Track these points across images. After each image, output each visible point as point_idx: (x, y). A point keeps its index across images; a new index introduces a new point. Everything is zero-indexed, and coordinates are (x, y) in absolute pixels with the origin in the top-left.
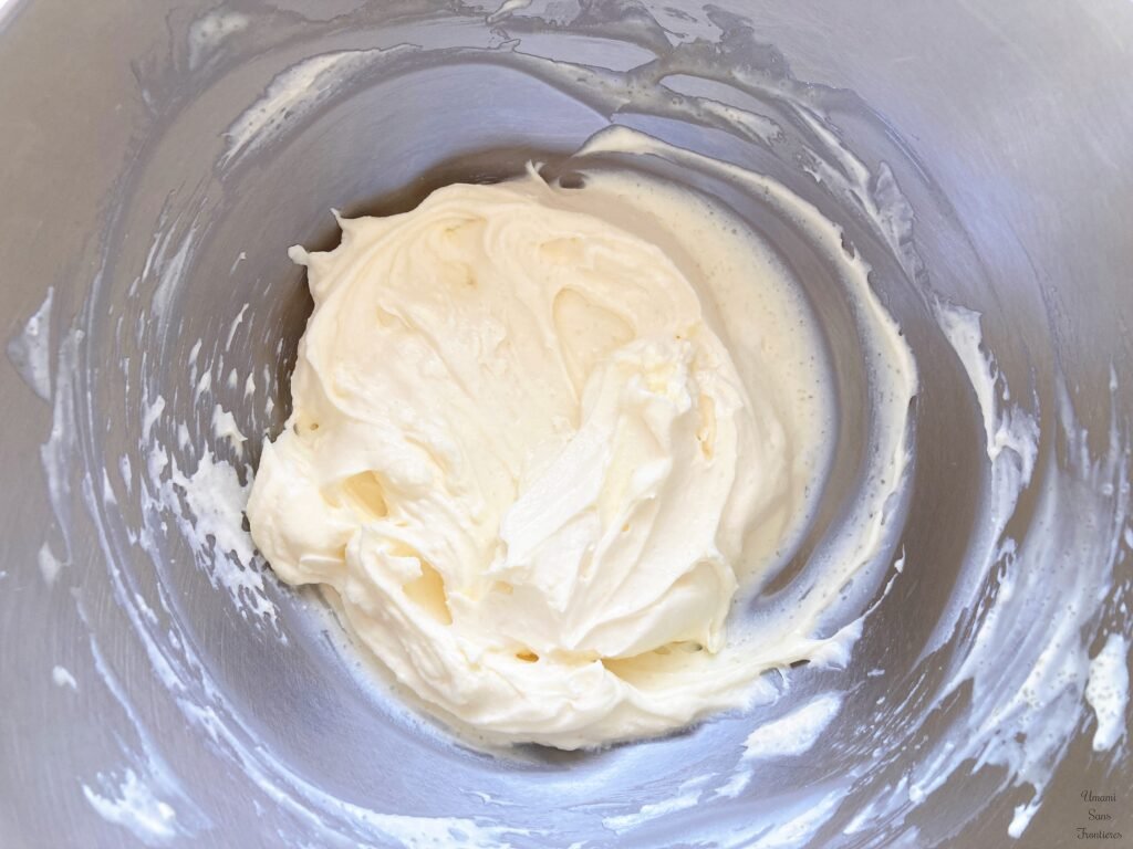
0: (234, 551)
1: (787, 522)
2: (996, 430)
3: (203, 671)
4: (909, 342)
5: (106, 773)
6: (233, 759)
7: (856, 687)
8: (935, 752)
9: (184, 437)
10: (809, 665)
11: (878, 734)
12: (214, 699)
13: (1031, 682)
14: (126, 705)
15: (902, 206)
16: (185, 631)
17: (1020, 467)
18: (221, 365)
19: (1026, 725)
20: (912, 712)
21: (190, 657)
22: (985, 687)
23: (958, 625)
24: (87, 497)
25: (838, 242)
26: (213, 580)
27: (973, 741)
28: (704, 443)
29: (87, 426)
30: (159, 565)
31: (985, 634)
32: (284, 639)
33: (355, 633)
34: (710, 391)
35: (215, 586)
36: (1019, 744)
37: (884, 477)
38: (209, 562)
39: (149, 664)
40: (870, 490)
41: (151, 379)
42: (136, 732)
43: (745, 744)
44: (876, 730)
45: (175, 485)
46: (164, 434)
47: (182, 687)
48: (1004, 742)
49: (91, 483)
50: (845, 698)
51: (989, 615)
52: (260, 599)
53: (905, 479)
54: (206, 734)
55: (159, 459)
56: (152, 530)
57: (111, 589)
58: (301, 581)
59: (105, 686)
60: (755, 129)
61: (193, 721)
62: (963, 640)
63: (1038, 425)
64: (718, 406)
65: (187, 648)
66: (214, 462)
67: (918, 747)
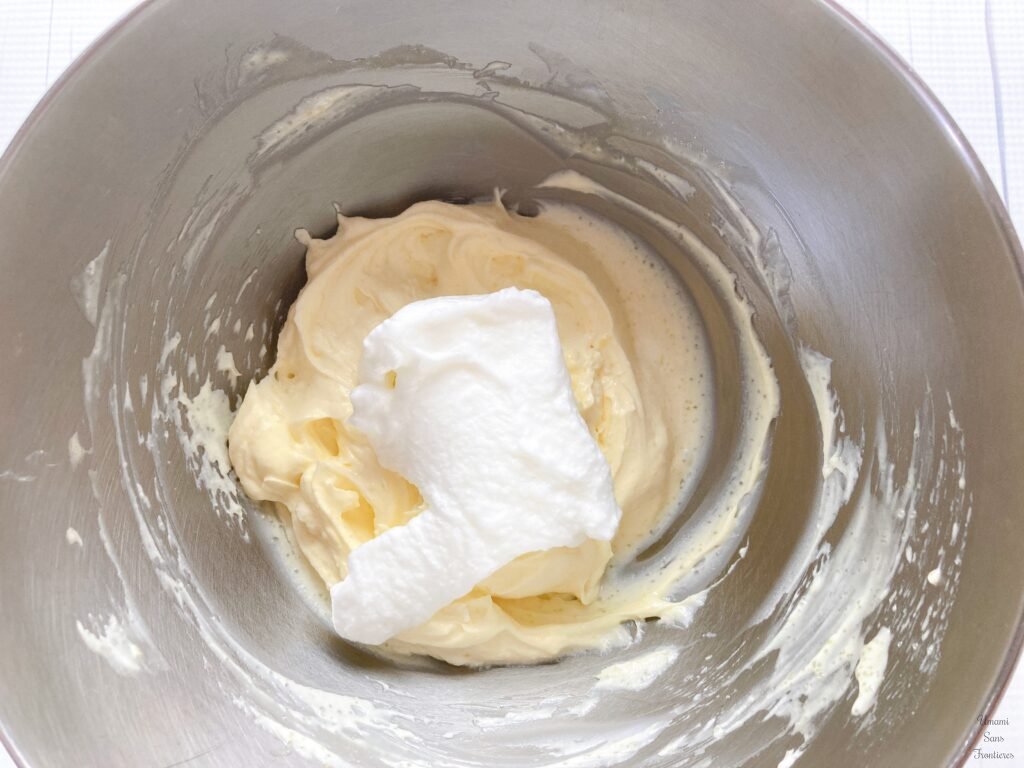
0: (217, 462)
1: (661, 507)
2: (831, 455)
3: (179, 551)
4: (777, 374)
5: (95, 615)
6: (193, 623)
7: (693, 644)
8: (740, 703)
9: (192, 366)
10: (659, 622)
11: (702, 682)
12: (184, 574)
13: (820, 657)
14: (118, 566)
15: (783, 265)
16: (170, 518)
17: (844, 487)
18: (230, 315)
19: (809, 691)
20: (730, 669)
21: (171, 537)
22: (787, 657)
23: (778, 607)
24: (112, 404)
25: (731, 287)
26: (198, 482)
27: (770, 696)
28: (600, 435)
29: (119, 348)
30: (157, 463)
31: (796, 615)
32: (247, 537)
33: (298, 546)
34: (610, 394)
35: (198, 486)
36: (800, 703)
37: (742, 480)
38: (197, 468)
39: (140, 538)
40: (730, 488)
41: (173, 319)
42: (122, 589)
43: (598, 676)
44: (701, 679)
45: (180, 403)
46: (177, 363)
47: (162, 561)
48: (791, 700)
49: (116, 393)
50: (682, 652)
51: (802, 601)
52: (232, 502)
53: (758, 484)
54: (175, 600)
55: (171, 382)
56: (157, 436)
57: (119, 475)
58: (262, 497)
59: (104, 551)
60: (678, 188)
61: (166, 588)
62: (779, 618)
63: (862, 456)
64: (615, 404)
65: (170, 531)
66: (213, 389)
67: (728, 697)
